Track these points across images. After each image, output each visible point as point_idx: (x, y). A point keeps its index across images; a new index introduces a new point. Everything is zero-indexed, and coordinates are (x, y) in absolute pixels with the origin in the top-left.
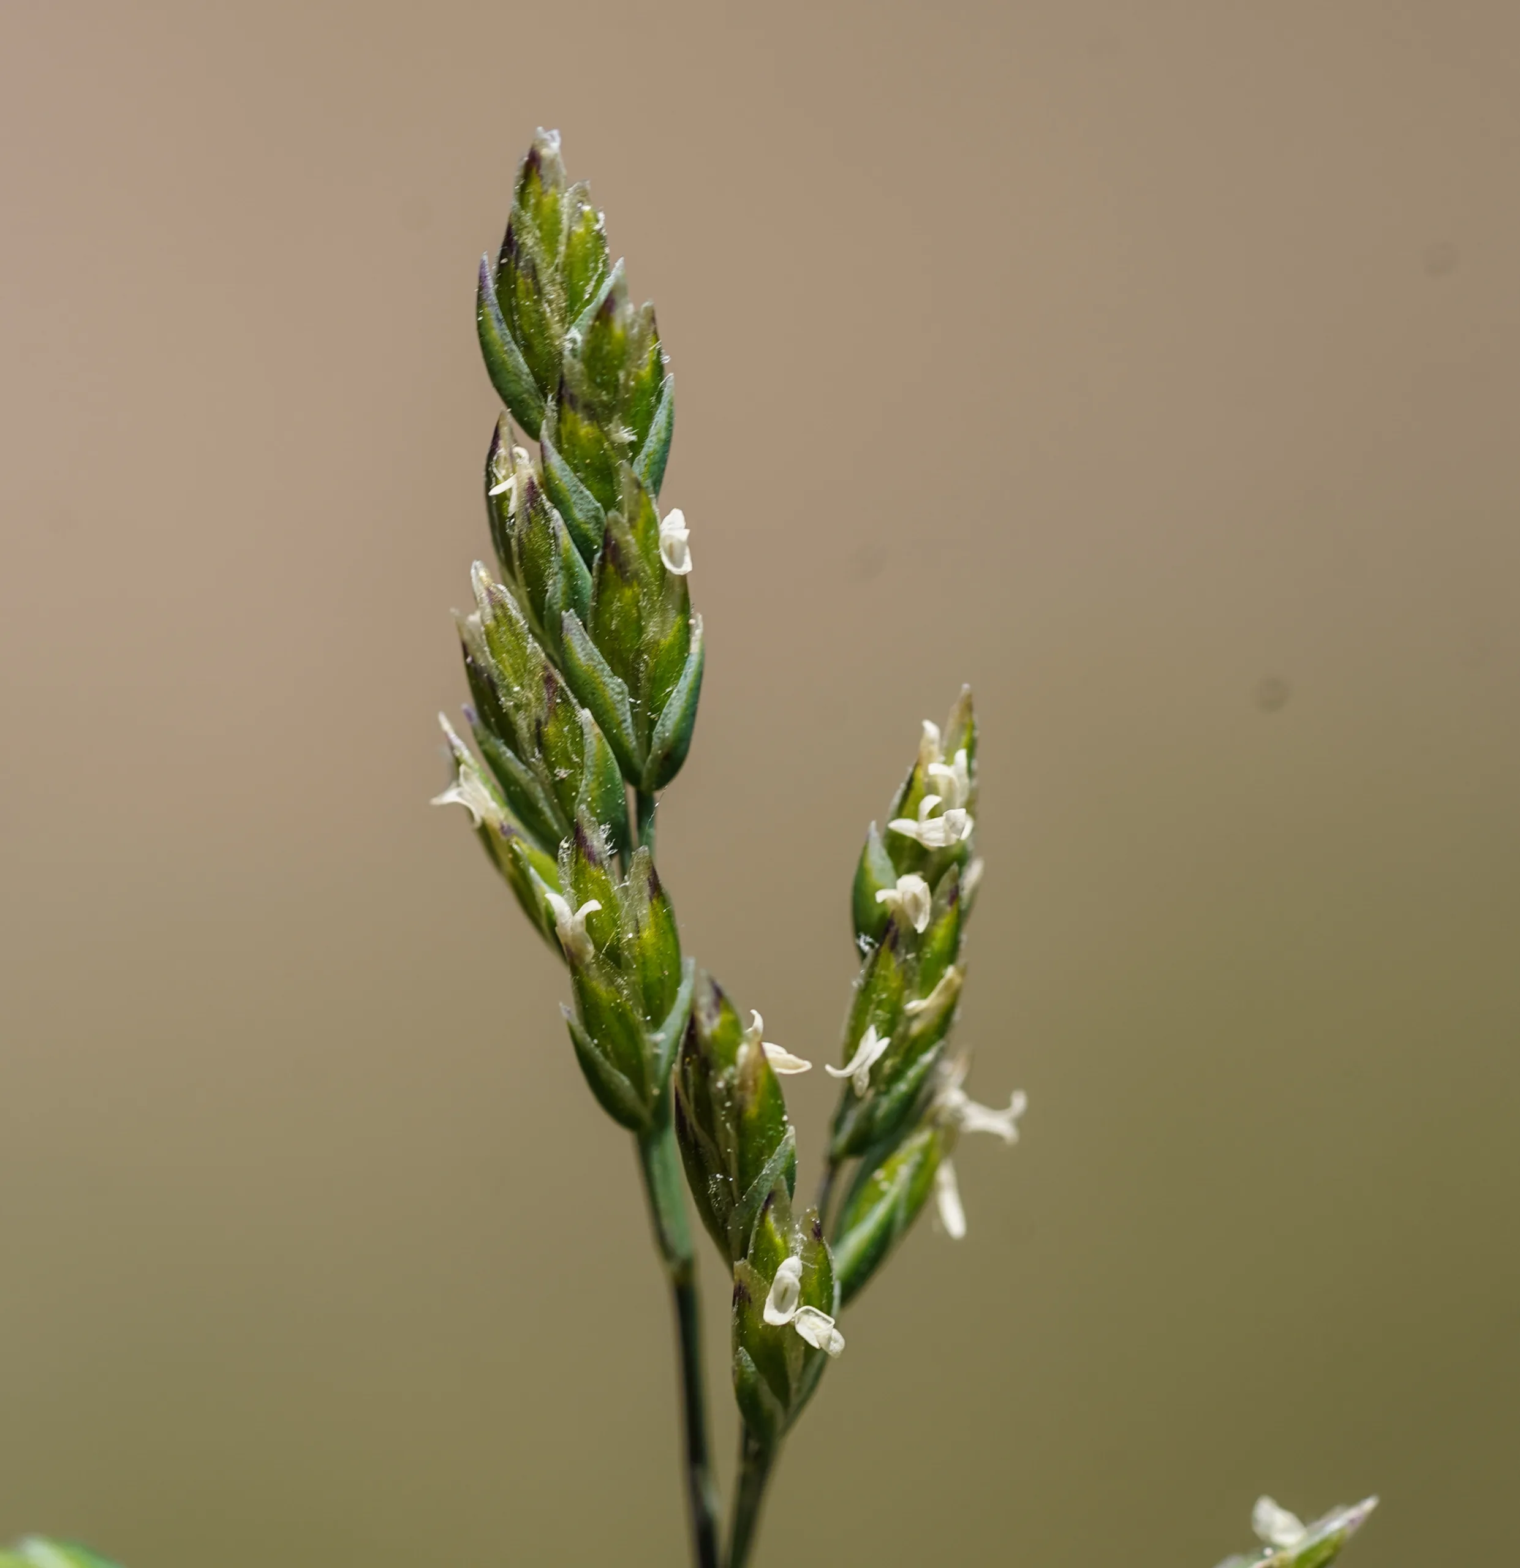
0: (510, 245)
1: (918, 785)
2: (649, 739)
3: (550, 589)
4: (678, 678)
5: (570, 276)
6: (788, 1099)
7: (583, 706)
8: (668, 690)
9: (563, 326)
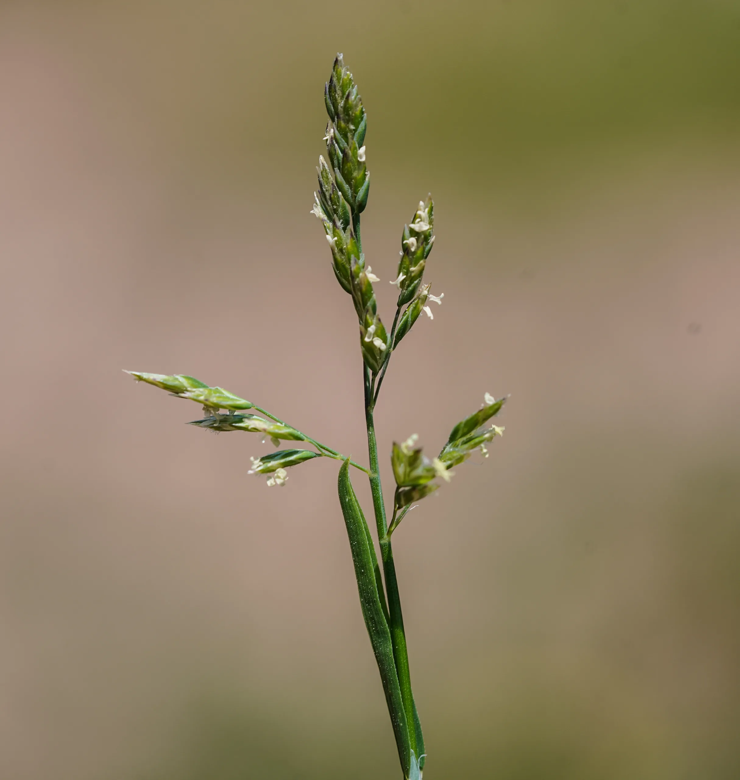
0: (331, 81)
1: (417, 216)
2: (355, 200)
3: (335, 163)
4: (362, 186)
5: (343, 88)
6: (374, 287)
7: (340, 191)
8: (359, 189)
9: (341, 100)
